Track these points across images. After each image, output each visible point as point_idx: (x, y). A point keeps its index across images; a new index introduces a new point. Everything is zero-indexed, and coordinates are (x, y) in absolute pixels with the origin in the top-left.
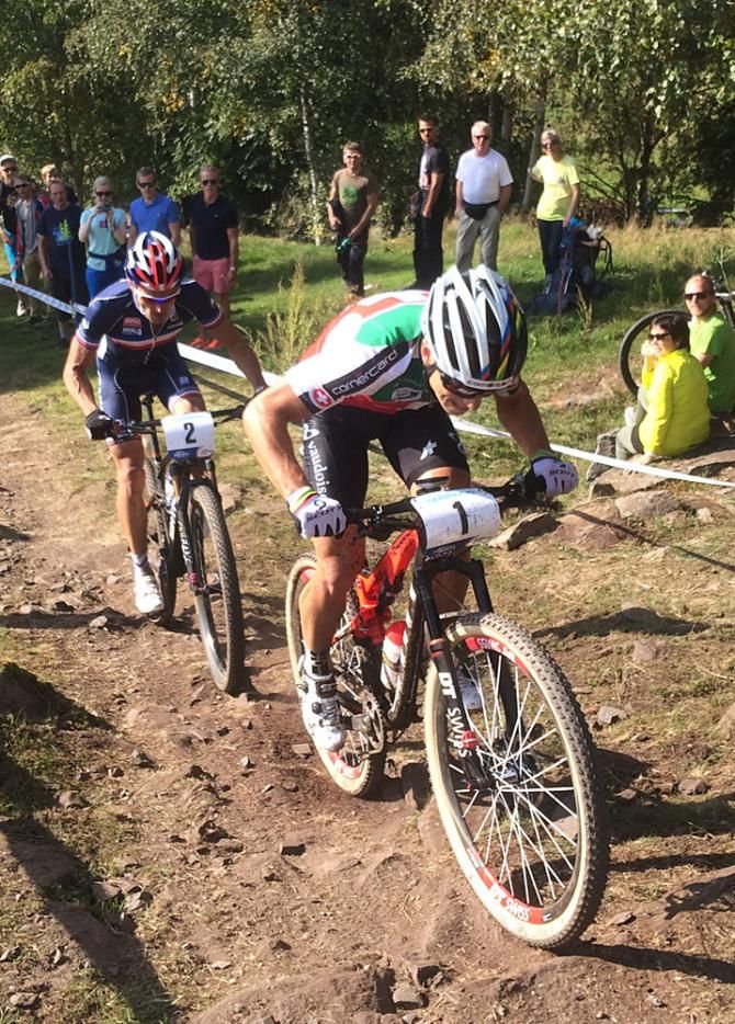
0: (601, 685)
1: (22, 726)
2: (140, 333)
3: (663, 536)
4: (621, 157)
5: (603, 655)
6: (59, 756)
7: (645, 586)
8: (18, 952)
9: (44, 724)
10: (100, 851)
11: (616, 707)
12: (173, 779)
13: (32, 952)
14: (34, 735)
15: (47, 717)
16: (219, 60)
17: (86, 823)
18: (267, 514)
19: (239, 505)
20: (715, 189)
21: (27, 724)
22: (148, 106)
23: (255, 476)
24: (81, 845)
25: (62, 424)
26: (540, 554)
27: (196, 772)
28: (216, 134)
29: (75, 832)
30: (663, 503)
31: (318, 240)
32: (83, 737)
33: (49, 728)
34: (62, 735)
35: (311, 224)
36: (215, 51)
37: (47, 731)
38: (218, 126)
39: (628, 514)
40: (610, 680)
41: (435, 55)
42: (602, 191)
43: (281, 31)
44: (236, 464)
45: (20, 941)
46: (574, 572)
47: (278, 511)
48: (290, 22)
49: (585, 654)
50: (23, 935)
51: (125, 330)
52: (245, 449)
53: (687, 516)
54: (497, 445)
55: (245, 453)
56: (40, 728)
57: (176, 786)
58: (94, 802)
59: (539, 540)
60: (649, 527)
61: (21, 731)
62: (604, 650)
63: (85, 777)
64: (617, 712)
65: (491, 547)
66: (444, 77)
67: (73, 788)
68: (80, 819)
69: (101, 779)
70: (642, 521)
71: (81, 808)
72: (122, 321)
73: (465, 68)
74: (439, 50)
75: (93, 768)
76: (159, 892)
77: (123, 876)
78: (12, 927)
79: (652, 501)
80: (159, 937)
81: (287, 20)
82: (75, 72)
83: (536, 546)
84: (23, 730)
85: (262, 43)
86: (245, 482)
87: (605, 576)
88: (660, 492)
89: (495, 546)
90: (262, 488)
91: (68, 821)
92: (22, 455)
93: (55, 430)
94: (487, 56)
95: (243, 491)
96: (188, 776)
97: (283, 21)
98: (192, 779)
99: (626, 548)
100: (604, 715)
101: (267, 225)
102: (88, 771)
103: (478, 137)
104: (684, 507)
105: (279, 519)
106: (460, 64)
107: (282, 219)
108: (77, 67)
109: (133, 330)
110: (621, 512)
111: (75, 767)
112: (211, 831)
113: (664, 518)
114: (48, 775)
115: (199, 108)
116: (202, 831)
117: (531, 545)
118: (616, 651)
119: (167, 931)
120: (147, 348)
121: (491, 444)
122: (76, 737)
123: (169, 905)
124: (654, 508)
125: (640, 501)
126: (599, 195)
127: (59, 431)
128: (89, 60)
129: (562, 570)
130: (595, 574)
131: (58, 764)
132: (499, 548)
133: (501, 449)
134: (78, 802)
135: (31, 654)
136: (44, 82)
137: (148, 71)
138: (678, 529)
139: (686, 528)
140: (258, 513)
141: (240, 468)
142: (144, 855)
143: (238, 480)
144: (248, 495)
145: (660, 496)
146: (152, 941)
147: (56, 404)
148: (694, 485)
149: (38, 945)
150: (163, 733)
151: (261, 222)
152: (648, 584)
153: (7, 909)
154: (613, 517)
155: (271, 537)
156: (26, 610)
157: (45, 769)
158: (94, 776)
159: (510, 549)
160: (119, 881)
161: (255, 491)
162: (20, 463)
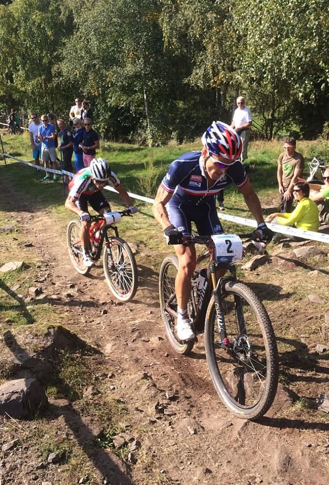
0: (313, 333)
1: (67, 355)
2: (200, 186)
3: (315, 265)
4: (263, 115)
5: (309, 319)
6: (84, 369)
7: (312, 287)
8: (88, 479)
9: (76, 353)
10: (113, 419)
11: (323, 344)
12: (137, 380)
13: (94, 478)
14: (73, 359)
15: (76, 351)
16: (113, 75)
17: (104, 405)
18: (150, 256)
19: (137, 252)
20: (301, 126)
21: (69, 354)
22: (84, 94)
23: (142, 240)
24: (104, 417)
25: (60, 218)
26: (264, 272)
27: (146, 376)
28: (111, 104)
29: (100, 410)
30: (314, 251)
31: (150, 145)
32: (93, 359)
33: (79, 356)
34: (84, 359)
35: (148, 139)
36: (112, 71)
37: (78, 357)
38: (112, 101)
39: (299, 256)
40: (316, 331)
41: (197, 74)
42: (256, 127)
43: (137, 65)
44: (132, 234)
45: (87, 472)
46: (280, 280)
47: (155, 255)
48: (141, 61)
49: (301, 319)
50: (88, 468)
51: (190, 183)
52: (135, 228)
53: (324, 256)
54: (235, 226)
55: (135, 230)
56: (75, 356)
57: (138, 384)
58: (102, 391)
59: (263, 266)
60: (309, 261)
61: (67, 357)
62: (309, 317)
63: (97, 379)
64: (325, 347)
65: (243, 269)
66: (200, 84)
67: (92, 384)
68: (101, 403)
69: (103, 379)
70: (306, 259)
71: (98, 394)
72: (190, 176)
73: (208, 80)
74: (198, 72)
75: (100, 374)
76: (143, 440)
77: (125, 432)
78: (82, 464)
79: (309, 250)
80: (149, 467)
81: (140, 61)
82: (56, 81)
83: (262, 269)
84: (68, 357)
85: (130, 69)
86: (138, 242)
87: (295, 282)
88: (313, 246)
89: (244, 269)
90: (145, 244)
91: (97, 404)
92: (45, 230)
93: (57, 220)
94: (218, 74)
95: (138, 246)
96: (143, 378)
97: (138, 61)
98: (145, 380)
99: (300, 271)
100: (319, 348)
101: (129, 140)
102: (97, 376)
103: (239, 103)
104: (322, 253)
105: (156, 258)
106: (206, 78)
107: (135, 137)
108: (57, 79)
109: (196, 184)
110: (297, 255)
111: (91, 374)
112: (160, 408)
113: (314, 258)
114: (81, 378)
115: (103, 94)
116: (156, 408)
117: (260, 268)
118: (315, 317)
119: (152, 463)
120: (200, 196)
121: (234, 226)
122: (90, 359)
123: (150, 448)
124: (310, 253)
125: (304, 250)
126: (256, 129)
127: (58, 221)
128: (62, 76)
129: (275, 280)
130: (290, 281)
131: (84, 373)
132: (246, 270)
133: (237, 228)
134: (95, 391)
135: (61, 318)
136: (43, 85)
137: (85, 81)
138: (321, 262)
139: (324, 262)
140: (147, 256)
141: (134, 236)
142: (133, 421)
143: (135, 241)
144: (140, 248)
145: (312, 248)
146: (146, 469)
147: (56, 210)
148: (322, 243)
149: (95, 474)
150: (126, 356)
151: (128, 138)
152: (313, 285)
153: (78, 454)
154: (293, 257)
155: (153, 265)
156: (54, 297)
157: (79, 375)
158: (101, 378)
159: (251, 270)
160: (124, 435)
161: (142, 246)
162: (44, 234)
